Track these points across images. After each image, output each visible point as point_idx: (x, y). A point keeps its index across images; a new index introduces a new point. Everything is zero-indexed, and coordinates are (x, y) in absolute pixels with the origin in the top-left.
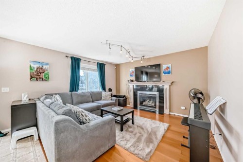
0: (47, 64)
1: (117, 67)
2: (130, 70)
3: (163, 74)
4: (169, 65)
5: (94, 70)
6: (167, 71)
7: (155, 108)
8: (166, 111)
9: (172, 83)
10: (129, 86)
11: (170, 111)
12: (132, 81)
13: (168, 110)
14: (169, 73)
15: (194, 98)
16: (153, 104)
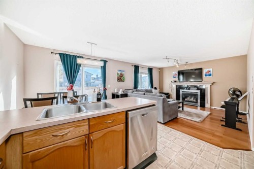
0: (124, 71)
1: (161, 70)
2: (173, 73)
3: (204, 76)
4: (211, 70)
5: (145, 74)
6: (208, 74)
7: (197, 103)
8: (207, 105)
9: (213, 84)
10: (172, 86)
11: (211, 106)
12: (175, 82)
13: (209, 105)
14: (210, 75)
15: (233, 95)
16: (195, 101)
